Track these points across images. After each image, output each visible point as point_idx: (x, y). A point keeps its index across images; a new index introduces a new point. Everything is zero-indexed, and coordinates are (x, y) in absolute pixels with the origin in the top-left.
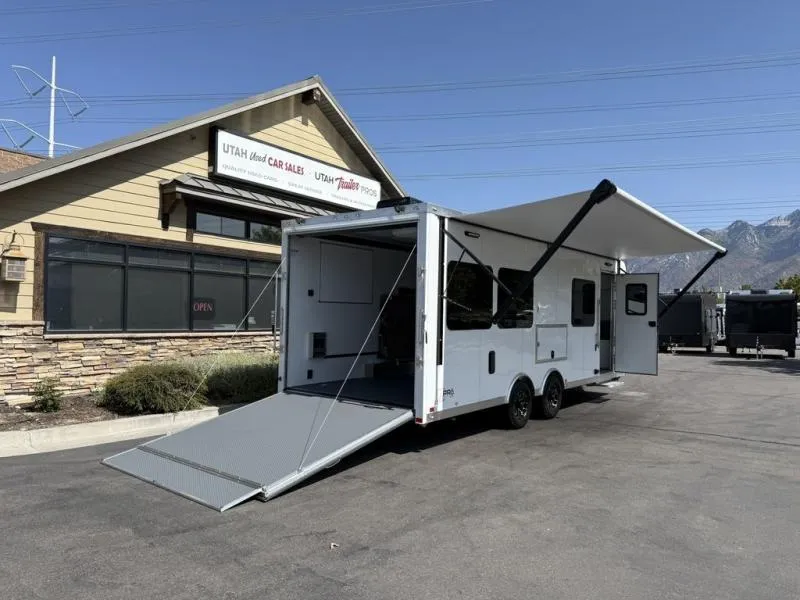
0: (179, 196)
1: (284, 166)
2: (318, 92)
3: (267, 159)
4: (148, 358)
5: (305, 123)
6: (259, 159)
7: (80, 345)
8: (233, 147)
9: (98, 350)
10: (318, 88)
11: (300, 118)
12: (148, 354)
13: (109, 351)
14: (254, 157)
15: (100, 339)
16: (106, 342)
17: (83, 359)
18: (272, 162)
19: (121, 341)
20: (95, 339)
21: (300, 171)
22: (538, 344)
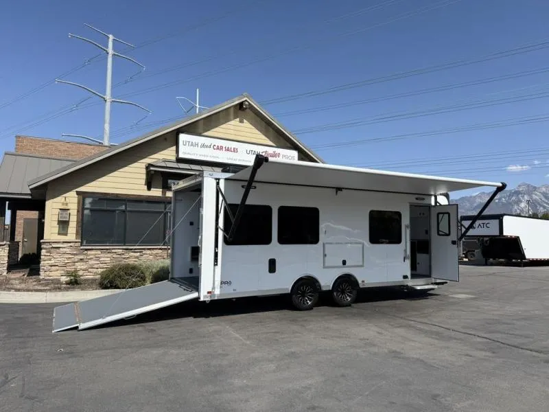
0: (153, 172)
1: (224, 149)
2: (247, 103)
3: (212, 147)
4: (137, 260)
5: (241, 121)
6: (207, 147)
7: (99, 252)
8: (189, 142)
9: (109, 255)
10: (246, 101)
11: (238, 119)
12: (137, 257)
13: (115, 256)
14: (203, 146)
15: (109, 249)
16: (113, 251)
17: (101, 259)
18: (215, 147)
19: (121, 251)
20: (107, 249)
21: (235, 150)
22: (325, 255)
